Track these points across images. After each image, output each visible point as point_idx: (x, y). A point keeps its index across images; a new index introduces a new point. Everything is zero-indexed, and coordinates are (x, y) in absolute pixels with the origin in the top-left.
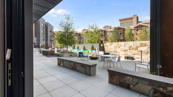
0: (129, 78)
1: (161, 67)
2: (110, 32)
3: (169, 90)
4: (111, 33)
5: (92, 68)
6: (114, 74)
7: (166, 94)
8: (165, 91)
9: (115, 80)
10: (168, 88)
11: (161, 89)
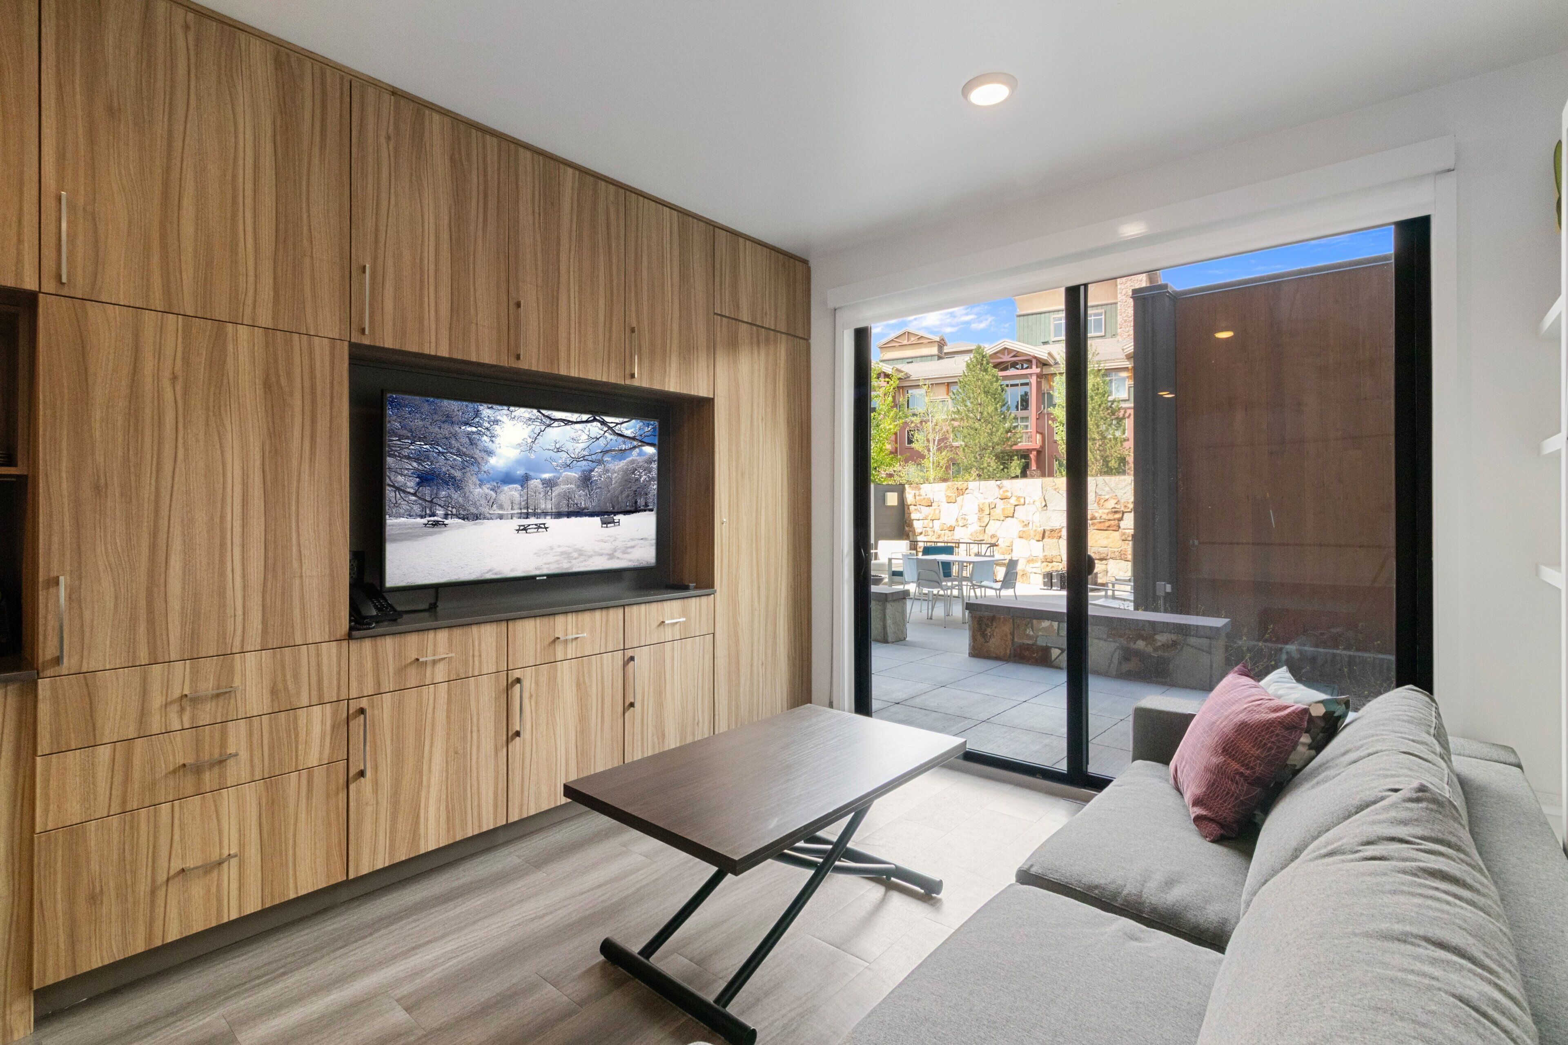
0: (1046, 624)
1: (1169, 588)
2: (935, 384)
3: (1159, 644)
4: (941, 394)
5: (889, 606)
6: (993, 619)
7: (1150, 656)
8: (1149, 649)
9: (994, 643)
10: (1158, 637)
11: (1140, 644)
